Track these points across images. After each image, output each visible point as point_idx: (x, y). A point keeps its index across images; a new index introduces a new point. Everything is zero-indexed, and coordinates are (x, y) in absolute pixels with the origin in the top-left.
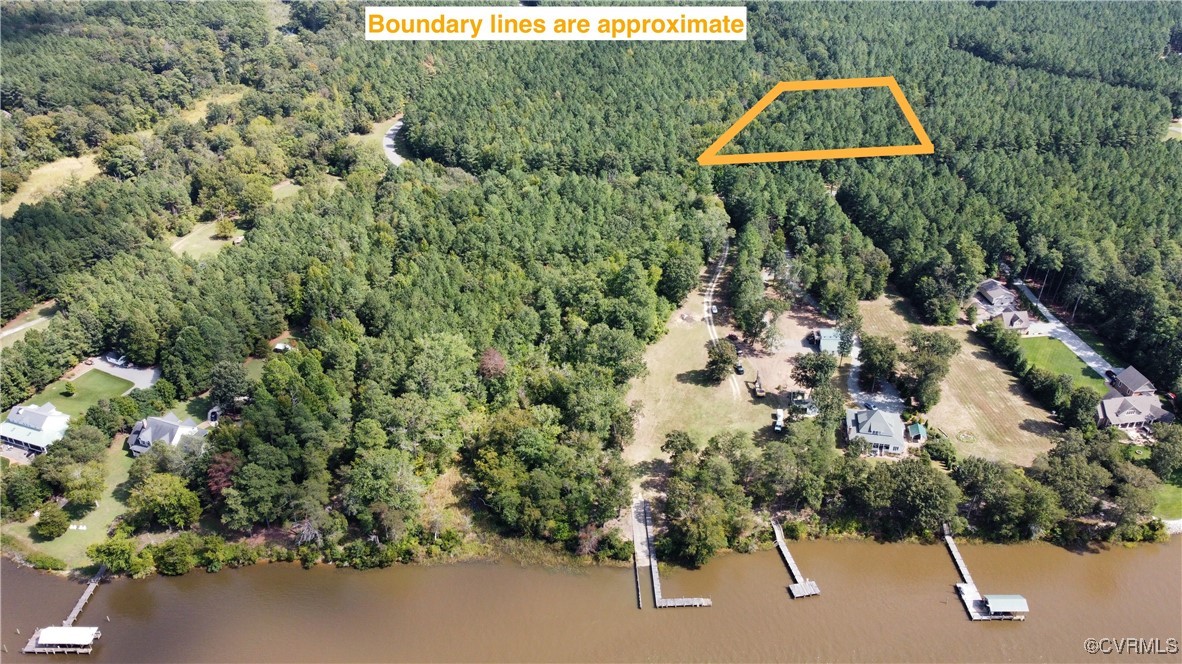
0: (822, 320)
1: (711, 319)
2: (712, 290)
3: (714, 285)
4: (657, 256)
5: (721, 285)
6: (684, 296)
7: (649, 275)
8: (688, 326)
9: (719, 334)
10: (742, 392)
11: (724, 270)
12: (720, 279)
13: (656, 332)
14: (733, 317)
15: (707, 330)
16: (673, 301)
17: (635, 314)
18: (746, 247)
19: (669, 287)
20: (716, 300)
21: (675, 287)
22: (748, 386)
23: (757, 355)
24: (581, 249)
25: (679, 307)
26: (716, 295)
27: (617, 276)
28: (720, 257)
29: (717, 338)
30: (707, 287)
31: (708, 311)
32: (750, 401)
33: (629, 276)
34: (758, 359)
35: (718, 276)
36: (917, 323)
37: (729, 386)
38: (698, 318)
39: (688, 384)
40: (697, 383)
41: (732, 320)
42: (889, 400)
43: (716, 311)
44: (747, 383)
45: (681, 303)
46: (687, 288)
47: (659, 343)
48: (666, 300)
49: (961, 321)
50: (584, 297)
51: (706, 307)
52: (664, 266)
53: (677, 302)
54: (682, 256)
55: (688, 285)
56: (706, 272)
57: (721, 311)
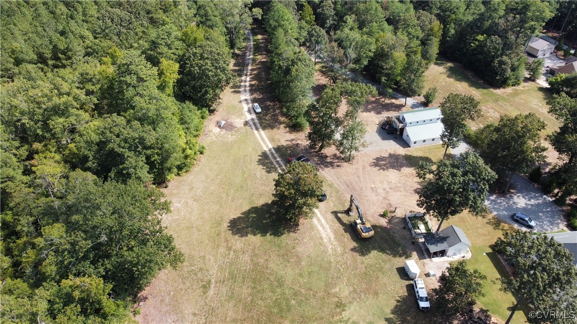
0: (387, 101)
1: (256, 121)
2: (247, 84)
3: (248, 79)
4: (169, 46)
5: (256, 77)
6: (216, 97)
7: (161, 74)
8: (230, 137)
9: (272, 140)
10: (335, 232)
11: (254, 60)
12: (252, 70)
13: (186, 157)
14: (284, 115)
15: (255, 138)
16: (203, 106)
17: (142, 140)
18: (280, 26)
19: (194, 88)
20: (255, 96)
21: (201, 87)
22: (339, 219)
23: (331, 164)
24: (64, 53)
25: (212, 112)
26: (253, 89)
27: (111, 81)
28: (246, 47)
29: (271, 146)
30: (241, 81)
31: (249, 111)
32: (354, 250)
33: (128, 79)
34: (337, 170)
35: (250, 68)
36: (486, 88)
37: (312, 228)
38: (238, 122)
39: (251, 237)
40: (264, 232)
41: (282, 119)
42: (533, 202)
43: (259, 110)
44: (335, 213)
45: (214, 106)
46: (218, 85)
47: (195, 169)
48: (192, 107)
49: (526, 80)
50: (58, 123)
51: (246, 107)
52: (182, 61)
53: (208, 106)
54: (204, 43)
55: (220, 81)
56: (235, 65)
57: (265, 109)
